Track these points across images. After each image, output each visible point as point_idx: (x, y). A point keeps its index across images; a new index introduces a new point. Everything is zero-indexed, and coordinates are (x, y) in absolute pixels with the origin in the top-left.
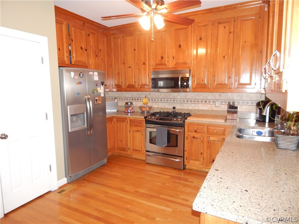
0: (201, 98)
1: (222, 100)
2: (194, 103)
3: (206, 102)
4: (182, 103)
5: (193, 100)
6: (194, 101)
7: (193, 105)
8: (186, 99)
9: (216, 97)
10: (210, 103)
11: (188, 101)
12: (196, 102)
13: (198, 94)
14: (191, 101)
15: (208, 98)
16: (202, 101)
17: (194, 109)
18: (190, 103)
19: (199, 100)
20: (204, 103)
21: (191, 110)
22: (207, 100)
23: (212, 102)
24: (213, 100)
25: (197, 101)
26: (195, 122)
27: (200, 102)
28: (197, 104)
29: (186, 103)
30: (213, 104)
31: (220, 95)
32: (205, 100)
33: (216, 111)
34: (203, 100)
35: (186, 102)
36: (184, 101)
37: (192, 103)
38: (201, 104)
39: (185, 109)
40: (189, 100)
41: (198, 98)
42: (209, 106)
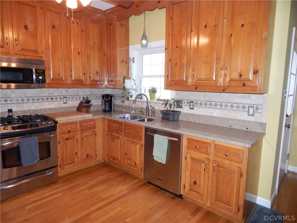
0: (46, 94)
1: (69, 96)
2: (37, 101)
3: (52, 99)
4: (20, 103)
5: (36, 98)
6: (38, 100)
7: (36, 104)
8: (26, 97)
9: (63, 93)
10: (57, 100)
11: (28, 100)
12: (41, 101)
13: (42, 91)
14: (33, 100)
15: (54, 95)
16: (47, 99)
17: (38, 108)
18: (32, 102)
19: (44, 97)
20: (50, 100)
21: (35, 110)
22: (53, 97)
23: (59, 99)
24: (60, 97)
25: (42, 99)
26: (69, 121)
27: (45, 100)
28: (41, 102)
29: (26, 103)
30: (60, 101)
31: (67, 91)
32: (51, 97)
33: (65, 108)
34: (48, 97)
35: (25, 101)
36: (23, 100)
37: (34, 101)
38: (46, 102)
39: (27, 110)
40: (31, 98)
41: (42, 95)
42: (56, 103)
